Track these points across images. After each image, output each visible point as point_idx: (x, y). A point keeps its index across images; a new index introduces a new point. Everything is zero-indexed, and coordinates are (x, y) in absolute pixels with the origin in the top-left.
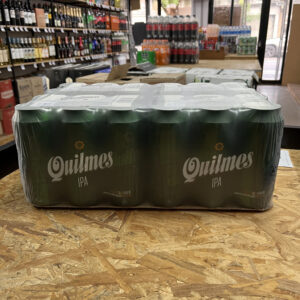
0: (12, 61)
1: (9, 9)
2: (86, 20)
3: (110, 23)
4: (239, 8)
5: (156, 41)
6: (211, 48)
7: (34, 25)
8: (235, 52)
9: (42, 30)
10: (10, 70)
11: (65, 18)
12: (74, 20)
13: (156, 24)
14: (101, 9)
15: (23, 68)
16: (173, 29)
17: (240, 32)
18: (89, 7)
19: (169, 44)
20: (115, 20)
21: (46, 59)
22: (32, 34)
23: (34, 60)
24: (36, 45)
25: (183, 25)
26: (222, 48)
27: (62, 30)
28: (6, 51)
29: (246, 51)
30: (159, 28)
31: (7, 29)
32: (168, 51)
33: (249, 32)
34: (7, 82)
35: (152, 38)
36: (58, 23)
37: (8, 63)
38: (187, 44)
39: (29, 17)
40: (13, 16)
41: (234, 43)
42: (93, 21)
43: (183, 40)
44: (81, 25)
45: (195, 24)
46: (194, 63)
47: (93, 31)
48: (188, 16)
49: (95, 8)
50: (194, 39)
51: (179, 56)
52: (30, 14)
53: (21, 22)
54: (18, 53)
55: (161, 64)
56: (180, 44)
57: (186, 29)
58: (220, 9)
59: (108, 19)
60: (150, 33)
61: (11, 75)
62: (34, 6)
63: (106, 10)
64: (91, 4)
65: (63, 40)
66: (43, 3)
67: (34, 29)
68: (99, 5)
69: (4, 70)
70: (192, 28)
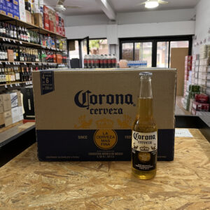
2: (41, 57)
3: (56, 59)
4: (138, 50)
7: (6, 60)
9: (12, 63)
11: (27, 56)
12: (33, 58)
14: (51, 50)
17: (140, 64)
18: (43, 49)
20: (59, 57)
21: (13, 82)
23: (5, 83)
24: (7, 73)
25: (107, 60)
27: (25, 63)
30: (92, 62)
33: (146, 64)
36: (22, 58)
42: (45, 58)
44: (37, 60)
47: (45, 63)
49: (46, 49)
52: (3, 53)
57: (109, 62)
58: (126, 50)
59: (55, 56)
60: (86, 65)
62: (6, 49)
63: (54, 51)
64: (44, 47)
65: (25, 69)
66: (12, 46)
67: (6, 62)
68: (49, 47)
70: (113, 62)
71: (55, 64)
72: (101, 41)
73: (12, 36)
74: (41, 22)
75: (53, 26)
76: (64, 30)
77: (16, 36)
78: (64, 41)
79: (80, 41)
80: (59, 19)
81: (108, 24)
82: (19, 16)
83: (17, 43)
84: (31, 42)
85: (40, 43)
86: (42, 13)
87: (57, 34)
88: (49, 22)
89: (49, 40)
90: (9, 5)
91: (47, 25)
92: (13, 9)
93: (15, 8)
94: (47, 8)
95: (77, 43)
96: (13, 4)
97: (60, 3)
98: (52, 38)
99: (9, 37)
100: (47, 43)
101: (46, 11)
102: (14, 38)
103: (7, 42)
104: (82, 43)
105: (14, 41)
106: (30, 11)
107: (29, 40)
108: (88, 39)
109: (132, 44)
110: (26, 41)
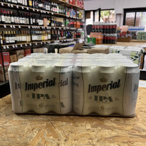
0: (32, 41)
1: (33, 18)
2: (65, 23)
3: (76, 25)
4: (139, 18)
5: (96, 33)
6: (123, 37)
7: (43, 25)
8: (136, 39)
9: (46, 28)
10: (31, 45)
11: (56, 23)
12: (60, 24)
13: (97, 26)
14: (72, 19)
15: (36, 44)
16: (105, 28)
17: (139, 29)
18: (67, 18)
19: (102, 35)
20: (78, 23)
21: (46, 40)
22: (41, 29)
23: (41, 41)
24: (43, 34)
26: (129, 37)
27: (54, 28)
28: (30, 37)
29: (141, 38)
30: (98, 27)
31: (31, 27)
32: (102, 38)
33: (143, 29)
34: (29, 50)
35: (95, 32)
36: (53, 25)
37: (30, 42)
38: (111, 35)
39: (40, 22)
40: (34, 22)
41: (135, 34)
42: (68, 24)
43: (110, 33)
44: (63, 25)
45: (116, 26)
46: (114, 43)
47: (68, 28)
48: (112, 22)
49: (69, 18)
50: (115, 33)
51: (107, 40)
53: (37, 24)
54: (35, 38)
55: (98, 44)
56: (108, 35)
58: (129, 18)
59: (75, 23)
60: (94, 29)
61: (31, 47)
62: (43, 18)
63: (74, 19)
64: (68, 16)
65: (54, 32)
66: (47, 16)
68: (71, 17)
69: (28, 45)
70: (114, 27)
71: (75, 28)
72: (111, 11)
73: (47, 9)
76: (83, 4)
77: (49, 9)
78: (82, 12)
79: (94, 11)
83: (50, 14)
84: (59, 13)
85: (65, 14)
87: (78, 7)
89: (72, 12)
91: (71, 1)
95: (92, 13)
98: (74, 9)
99: (45, 10)
100: (70, 14)
102: (48, 11)
103: (43, 13)
105: (48, 12)
107: (58, 12)
108: (100, 10)
109: (135, 13)
110: (56, 12)
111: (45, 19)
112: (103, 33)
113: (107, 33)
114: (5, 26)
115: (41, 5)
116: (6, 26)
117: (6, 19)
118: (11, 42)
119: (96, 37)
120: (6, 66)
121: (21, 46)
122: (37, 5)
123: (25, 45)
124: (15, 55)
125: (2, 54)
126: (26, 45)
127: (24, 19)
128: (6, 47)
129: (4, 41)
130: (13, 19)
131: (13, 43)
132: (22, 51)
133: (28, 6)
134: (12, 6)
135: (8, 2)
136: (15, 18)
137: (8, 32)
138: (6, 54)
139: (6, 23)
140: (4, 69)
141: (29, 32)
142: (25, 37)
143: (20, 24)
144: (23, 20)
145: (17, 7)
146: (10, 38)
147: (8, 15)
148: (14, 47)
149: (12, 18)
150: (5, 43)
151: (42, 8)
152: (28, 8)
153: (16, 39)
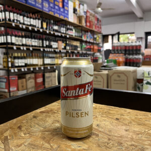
0: (44, 64)
1: (46, 40)
2: (81, 47)
3: (93, 49)
5: (118, 55)
7: (57, 48)
9: (60, 51)
10: (42, 68)
11: (72, 46)
12: (76, 47)
14: (89, 42)
15: (49, 68)
16: (127, 49)
18: (83, 41)
19: (124, 56)
20: (96, 47)
21: (60, 64)
22: (55, 52)
23: (54, 64)
24: (57, 58)
27: (70, 51)
28: (42, 60)
30: (119, 48)
31: (44, 50)
32: (124, 60)
34: (40, 74)
35: (115, 53)
36: (68, 48)
37: (42, 65)
38: (135, 56)
39: (54, 45)
40: (47, 44)
42: (85, 48)
43: (133, 54)
44: (79, 49)
45: (140, 46)
47: (84, 52)
48: (136, 42)
49: (86, 42)
50: (139, 54)
51: (130, 63)
52: (55, 43)
53: (50, 47)
54: (47, 61)
56: (131, 57)
59: (92, 47)
61: (43, 71)
62: (58, 40)
63: (91, 43)
64: (85, 40)
65: (70, 56)
66: (61, 39)
67: (56, 50)
68: (88, 40)
69: (40, 68)
70: (138, 48)
71: (92, 53)
73: (62, 32)
74: (83, 21)
75: (93, 25)
76: (101, 28)
77: (65, 32)
78: (100, 36)
79: (113, 35)
80: (98, 20)
81: (137, 21)
82: (68, 18)
83: (65, 37)
85: (81, 37)
86: (85, 16)
87: (96, 30)
88: (90, 22)
89: (88, 35)
90: (62, 10)
91: (88, 24)
92: (64, 12)
93: (66, 12)
94: (89, 12)
96: (64, 10)
97: (98, 7)
98: (91, 33)
99: (60, 32)
100: (87, 37)
101: (88, 14)
102: (63, 33)
103: (58, 36)
104: (114, 37)
105: (63, 35)
106: (77, 14)
107: (74, 35)
108: (119, 34)
110: (72, 35)
111: (60, 42)
112: (125, 54)
113: (129, 54)
114: (15, 48)
115: (56, 28)
116: (17, 48)
117: (17, 40)
118: (20, 65)
119: (117, 59)
120: (13, 91)
121: (32, 69)
122: (52, 28)
123: (35, 68)
124: (24, 80)
125: (9, 77)
126: (37, 69)
127: (36, 40)
128: (14, 70)
129: (13, 63)
130: (24, 41)
131: (22, 66)
132: (33, 75)
133: (42, 27)
134: (24, 27)
135: (20, 23)
136: (27, 39)
137: (18, 55)
138: (13, 78)
139: (16, 45)
140: (10, 95)
141: (41, 55)
142: (37, 60)
143: (32, 46)
144: (35, 42)
145: (30, 28)
146: (20, 61)
147: (19, 36)
148: (23, 70)
149: (24, 39)
150: (13, 66)
151: (57, 31)
152: (41, 30)
153: (26, 62)
